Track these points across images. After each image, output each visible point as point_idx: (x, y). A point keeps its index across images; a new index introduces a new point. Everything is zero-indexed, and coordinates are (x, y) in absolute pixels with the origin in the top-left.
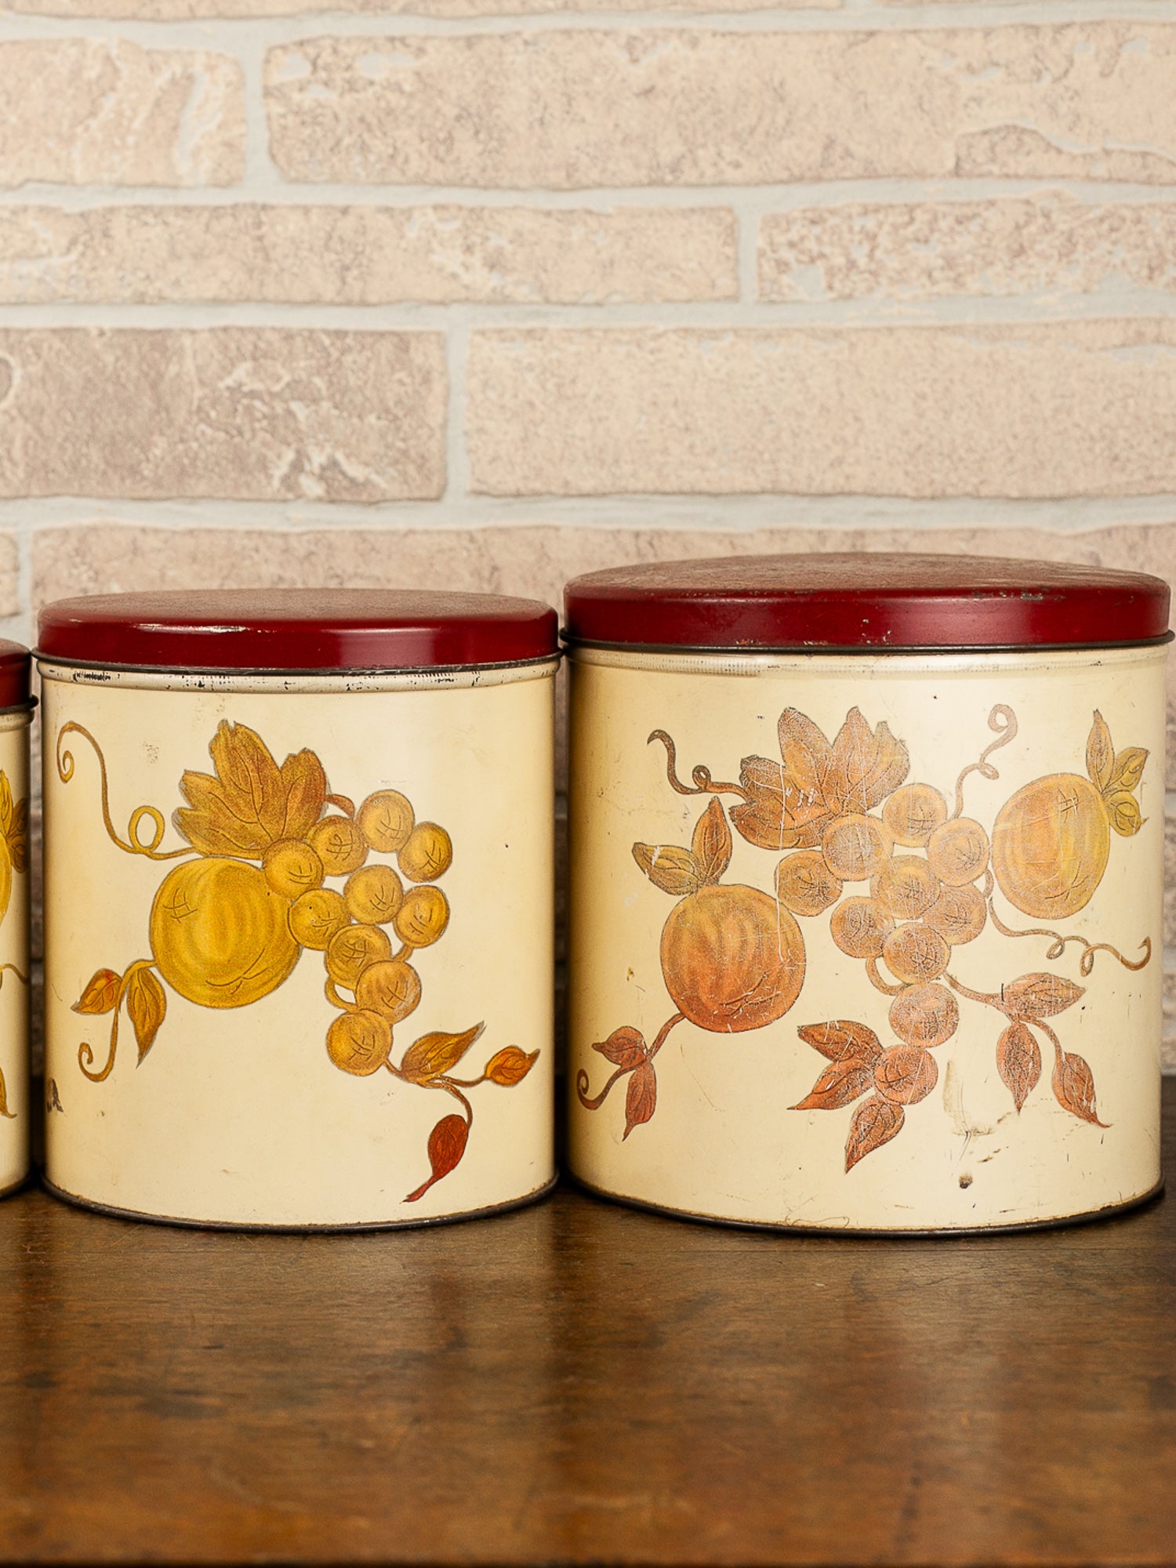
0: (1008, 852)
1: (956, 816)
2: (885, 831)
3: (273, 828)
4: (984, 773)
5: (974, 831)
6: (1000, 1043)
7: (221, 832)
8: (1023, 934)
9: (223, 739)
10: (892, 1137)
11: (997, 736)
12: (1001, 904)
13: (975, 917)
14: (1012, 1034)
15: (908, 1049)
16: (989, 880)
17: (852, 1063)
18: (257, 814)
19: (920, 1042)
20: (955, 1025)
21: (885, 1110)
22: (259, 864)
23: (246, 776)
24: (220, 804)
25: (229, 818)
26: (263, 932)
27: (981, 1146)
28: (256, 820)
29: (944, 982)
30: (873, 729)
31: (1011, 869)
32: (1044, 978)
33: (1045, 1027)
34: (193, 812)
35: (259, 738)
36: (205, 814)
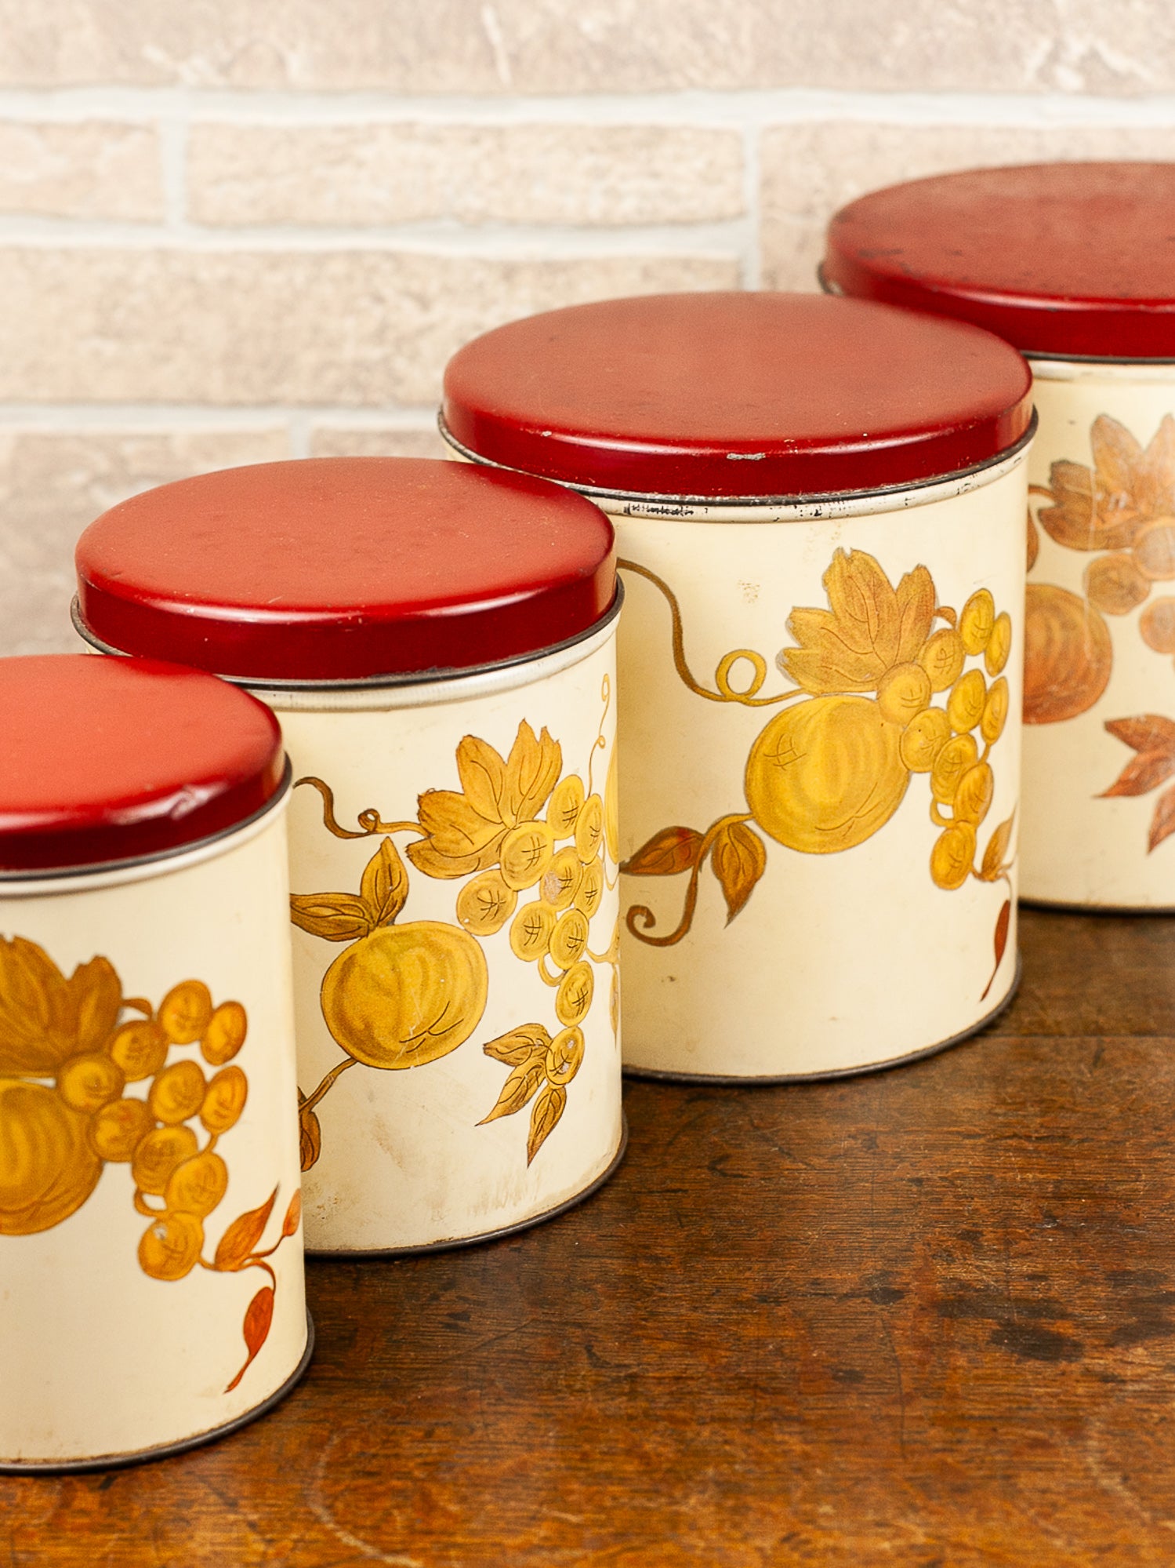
3: (888, 656)
7: (834, 668)
9: (838, 569)
18: (873, 643)
22: (873, 695)
23: (862, 605)
24: (835, 639)
25: (843, 652)
26: (876, 766)
28: (871, 649)
34: (803, 651)
35: (876, 561)
36: (817, 652)
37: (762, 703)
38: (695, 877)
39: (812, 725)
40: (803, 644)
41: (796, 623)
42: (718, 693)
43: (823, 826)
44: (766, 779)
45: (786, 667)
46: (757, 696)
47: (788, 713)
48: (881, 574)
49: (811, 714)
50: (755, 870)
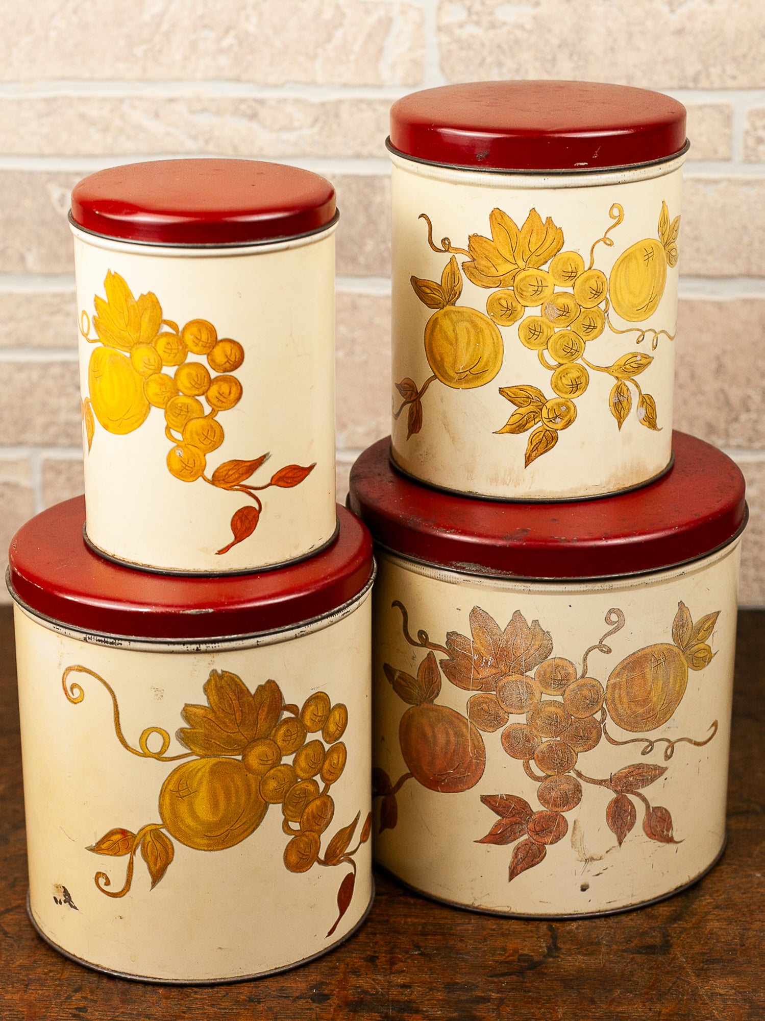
0: (617, 696)
1: (583, 677)
2: (536, 686)
3: (249, 734)
4: (602, 651)
5: (594, 685)
6: (609, 808)
7: (213, 741)
8: (625, 743)
9: (213, 682)
10: (538, 863)
11: (611, 628)
12: (611, 726)
13: (594, 735)
14: (616, 802)
15: (549, 813)
16: (604, 713)
17: (514, 819)
18: (238, 727)
19: (557, 809)
20: (579, 799)
21: (535, 847)
22: (240, 758)
23: (230, 704)
24: (212, 724)
25: (218, 732)
26: (243, 800)
27: (596, 867)
28: (237, 730)
29: (573, 774)
30: (530, 625)
31: (618, 706)
32: (639, 766)
33: (639, 795)
34: (192, 730)
35: (239, 678)
36: (201, 731)
37: (168, 759)
38: (132, 858)
39: (200, 774)
40: (192, 726)
41: (187, 712)
42: (141, 752)
43: (209, 834)
44: (172, 804)
45: (182, 739)
46: (165, 755)
47: (184, 766)
48: (243, 686)
49: (199, 767)
50: (167, 857)
